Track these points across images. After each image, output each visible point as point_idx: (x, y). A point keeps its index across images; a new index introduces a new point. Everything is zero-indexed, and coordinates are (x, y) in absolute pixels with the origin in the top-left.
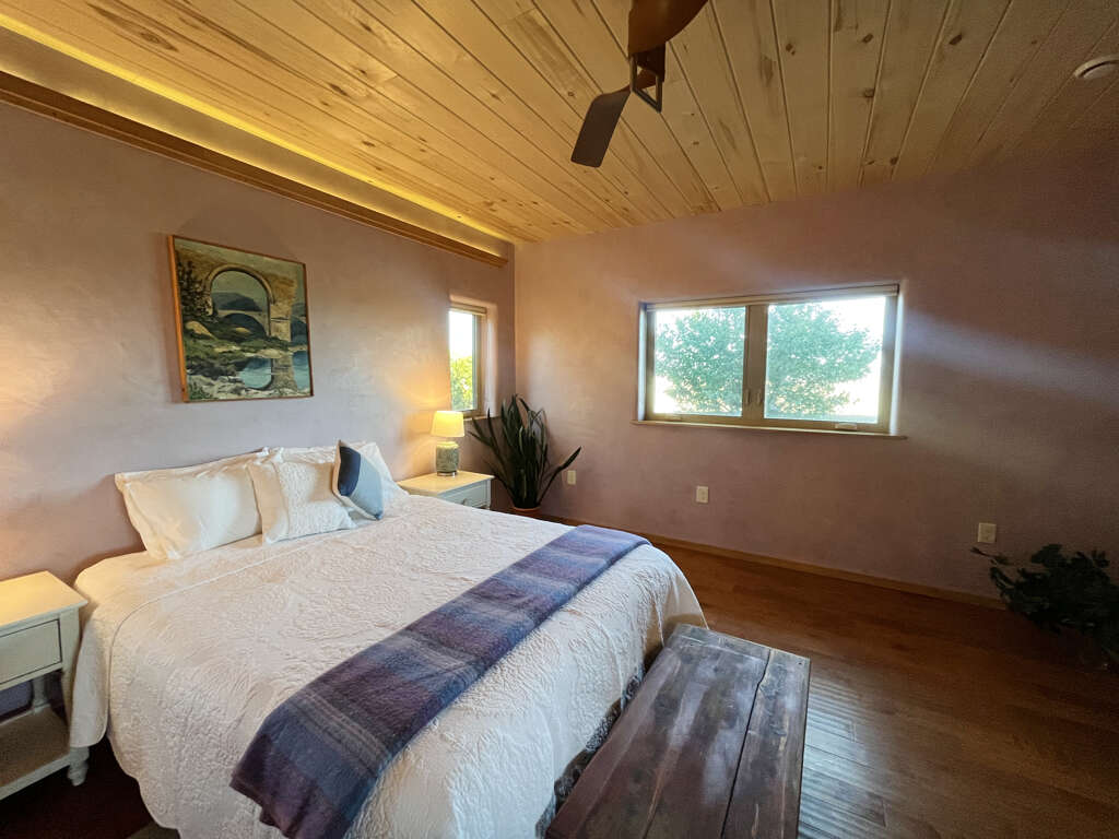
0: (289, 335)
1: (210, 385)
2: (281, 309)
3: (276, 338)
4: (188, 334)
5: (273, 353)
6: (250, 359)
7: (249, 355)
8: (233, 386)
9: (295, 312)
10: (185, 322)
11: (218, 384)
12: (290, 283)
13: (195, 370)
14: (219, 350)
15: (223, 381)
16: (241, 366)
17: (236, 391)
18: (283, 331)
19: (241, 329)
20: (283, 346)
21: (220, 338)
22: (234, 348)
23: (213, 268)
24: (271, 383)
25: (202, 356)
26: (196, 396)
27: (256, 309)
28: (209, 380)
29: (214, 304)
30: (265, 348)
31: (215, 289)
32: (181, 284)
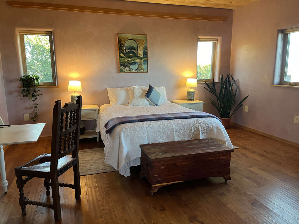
1: (124, 69)
2: (141, 48)
3: (139, 56)
4: (120, 56)
5: (138, 60)
6: (133, 62)
8: (129, 69)
9: (144, 49)
10: (119, 54)
11: (126, 69)
12: (142, 41)
13: (121, 65)
14: (126, 60)
15: (127, 68)
16: (131, 64)
18: (141, 54)
19: (131, 55)
20: (141, 58)
21: (126, 57)
22: (130, 59)
23: (126, 40)
25: (123, 62)
26: (121, 71)
27: (134, 49)
29: (125, 49)
30: (136, 59)
31: (126, 45)
32: (119, 45)
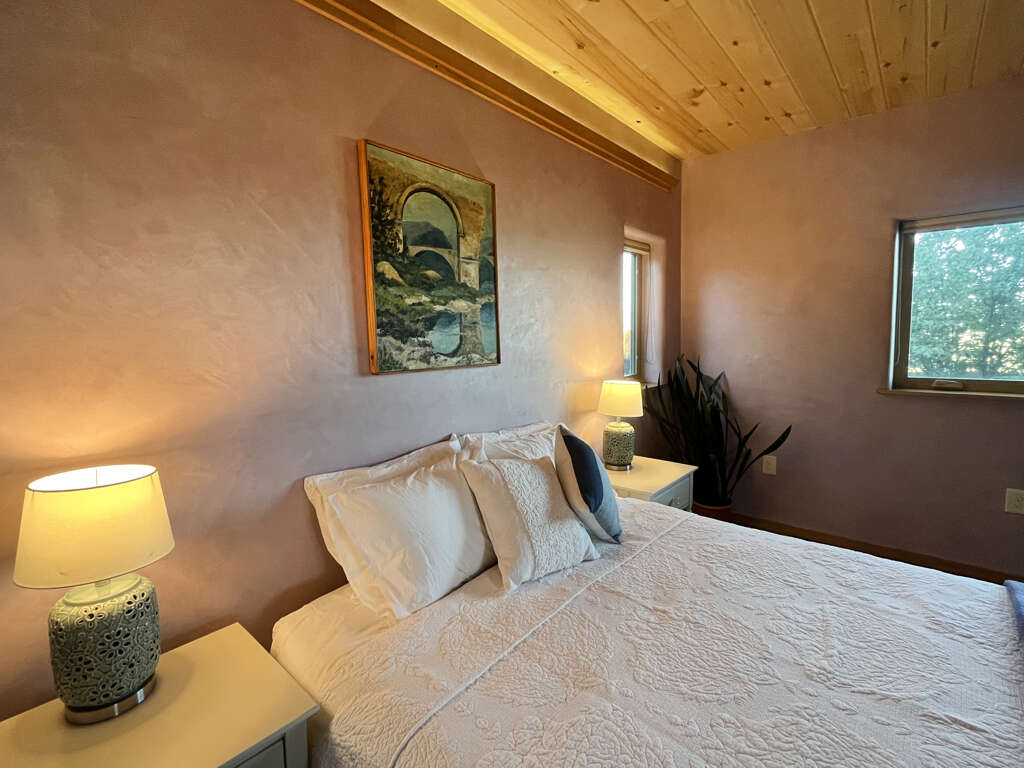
0: (477, 281)
1: (400, 349)
2: (470, 246)
3: (464, 285)
4: (379, 278)
5: (460, 305)
6: (440, 313)
7: (439, 308)
8: (421, 351)
9: (484, 249)
10: (376, 261)
11: (408, 348)
12: (476, 209)
13: (385, 328)
14: (409, 301)
15: (412, 344)
16: (431, 324)
17: (425, 358)
18: (471, 274)
19: (431, 273)
20: (472, 296)
21: (411, 285)
22: (425, 299)
23: (405, 187)
24: (459, 347)
25: (393, 310)
26: (386, 365)
27: (446, 245)
28: (399, 343)
29: (405, 237)
30: (454, 299)
31: (407, 218)
32: (372, 208)
